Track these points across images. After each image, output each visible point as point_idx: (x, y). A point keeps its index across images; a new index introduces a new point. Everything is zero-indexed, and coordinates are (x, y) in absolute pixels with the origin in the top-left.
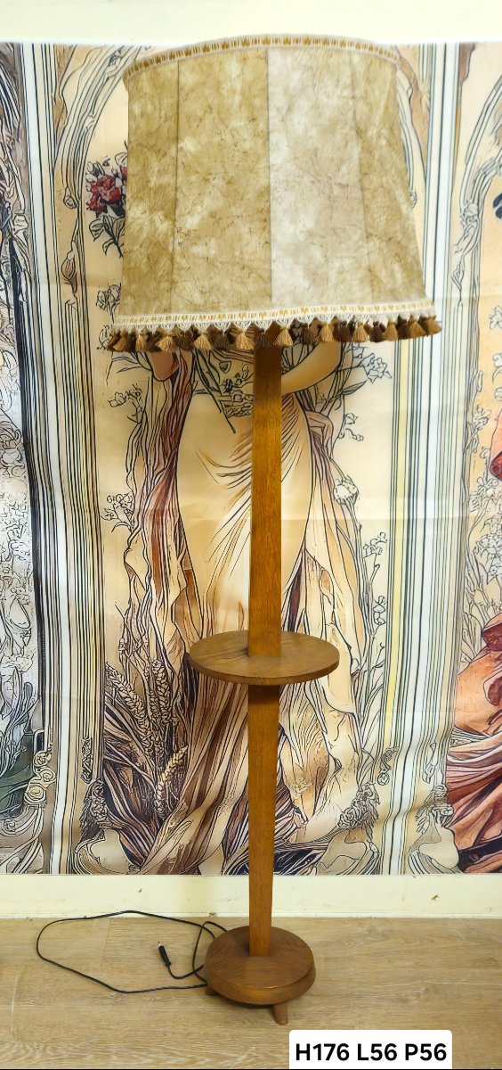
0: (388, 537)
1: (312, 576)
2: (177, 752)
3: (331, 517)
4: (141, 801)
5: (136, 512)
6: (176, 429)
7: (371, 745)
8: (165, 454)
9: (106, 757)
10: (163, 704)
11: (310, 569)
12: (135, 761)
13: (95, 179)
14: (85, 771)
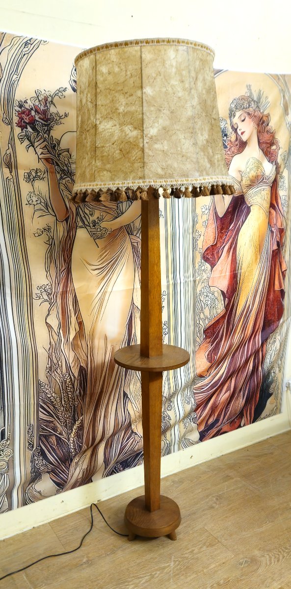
0: (166, 293)
5: (53, 293)
10: (70, 396)
12: (56, 431)
13: (20, 110)
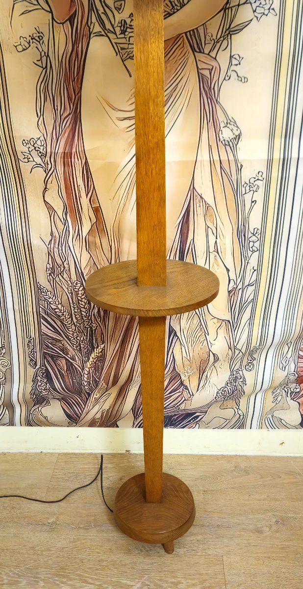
0: (264, 176)
1: (200, 211)
2: (97, 347)
3: (216, 158)
4: (73, 382)
5: (48, 155)
6: (77, 74)
7: (242, 344)
8: (70, 99)
9: (45, 351)
10: (85, 314)
11: (198, 205)
12: (67, 354)
14: (31, 360)
